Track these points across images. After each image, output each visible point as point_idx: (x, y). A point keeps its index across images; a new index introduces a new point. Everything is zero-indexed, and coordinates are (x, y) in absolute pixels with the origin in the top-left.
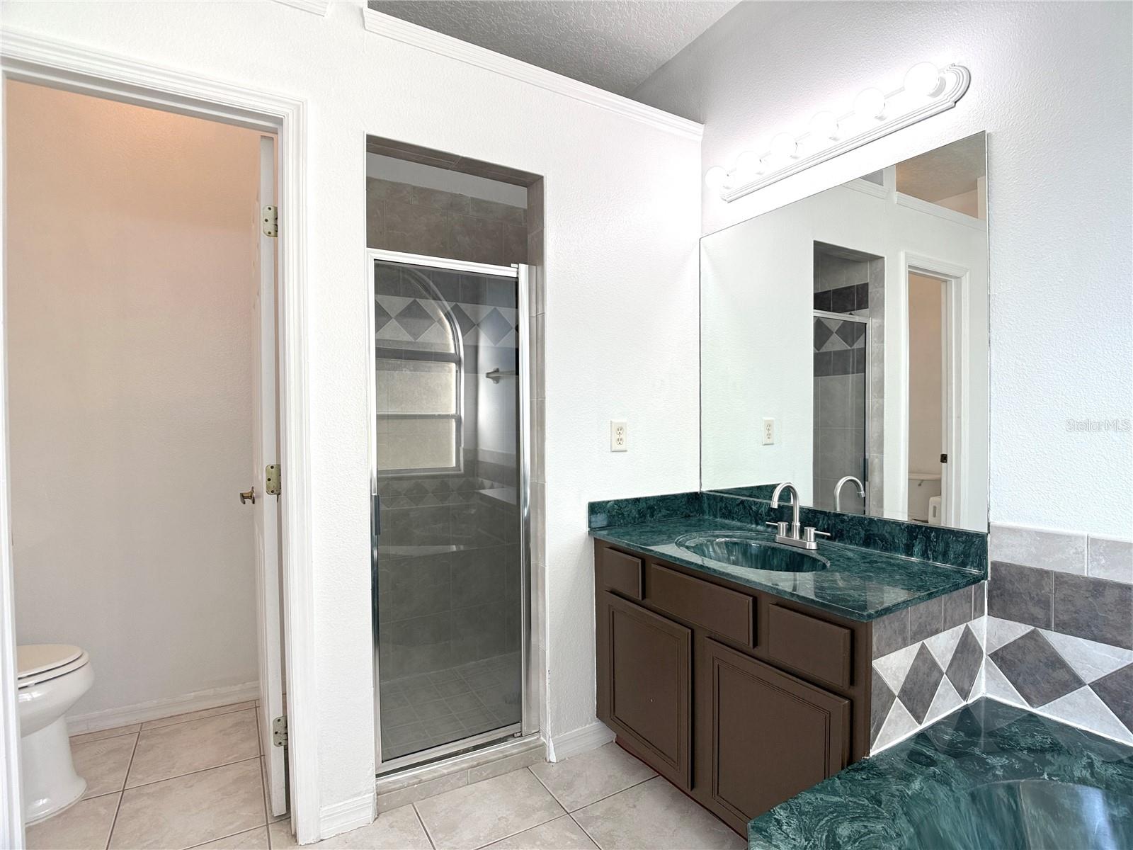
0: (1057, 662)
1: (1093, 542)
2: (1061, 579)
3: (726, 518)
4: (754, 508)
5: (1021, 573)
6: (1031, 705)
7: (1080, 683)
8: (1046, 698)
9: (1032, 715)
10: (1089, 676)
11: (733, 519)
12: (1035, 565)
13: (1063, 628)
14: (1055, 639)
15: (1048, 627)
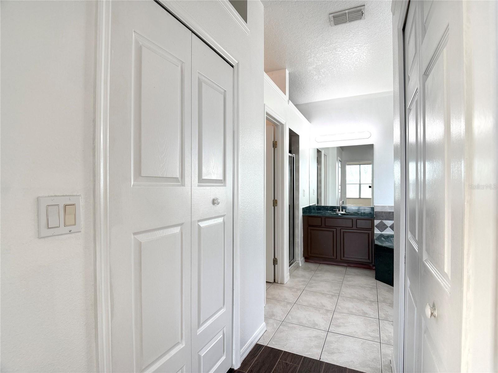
0: (385, 225)
1: (389, 206)
2: (385, 212)
3: (318, 210)
4: (326, 208)
5: (379, 212)
6: (381, 232)
7: (388, 227)
8: (383, 231)
9: (382, 234)
10: (389, 226)
11: (321, 210)
12: (381, 211)
13: (385, 220)
14: (384, 221)
15: (383, 220)
